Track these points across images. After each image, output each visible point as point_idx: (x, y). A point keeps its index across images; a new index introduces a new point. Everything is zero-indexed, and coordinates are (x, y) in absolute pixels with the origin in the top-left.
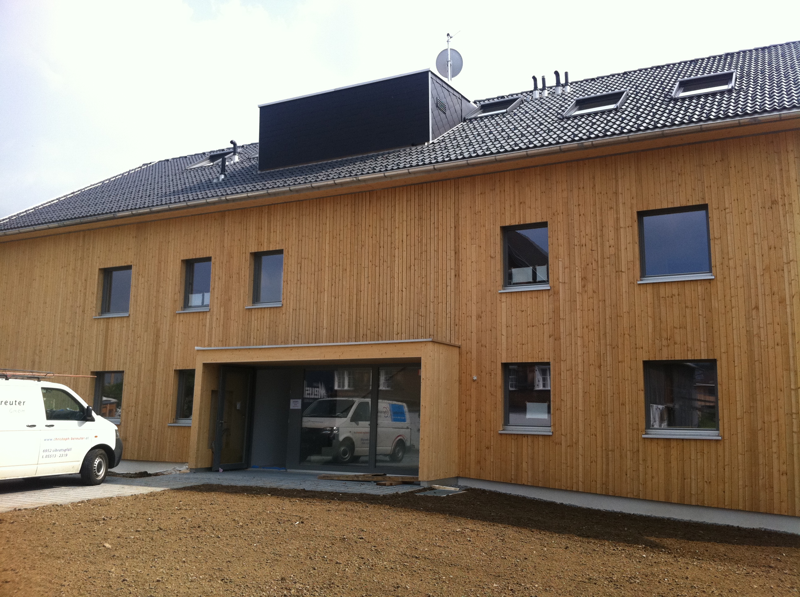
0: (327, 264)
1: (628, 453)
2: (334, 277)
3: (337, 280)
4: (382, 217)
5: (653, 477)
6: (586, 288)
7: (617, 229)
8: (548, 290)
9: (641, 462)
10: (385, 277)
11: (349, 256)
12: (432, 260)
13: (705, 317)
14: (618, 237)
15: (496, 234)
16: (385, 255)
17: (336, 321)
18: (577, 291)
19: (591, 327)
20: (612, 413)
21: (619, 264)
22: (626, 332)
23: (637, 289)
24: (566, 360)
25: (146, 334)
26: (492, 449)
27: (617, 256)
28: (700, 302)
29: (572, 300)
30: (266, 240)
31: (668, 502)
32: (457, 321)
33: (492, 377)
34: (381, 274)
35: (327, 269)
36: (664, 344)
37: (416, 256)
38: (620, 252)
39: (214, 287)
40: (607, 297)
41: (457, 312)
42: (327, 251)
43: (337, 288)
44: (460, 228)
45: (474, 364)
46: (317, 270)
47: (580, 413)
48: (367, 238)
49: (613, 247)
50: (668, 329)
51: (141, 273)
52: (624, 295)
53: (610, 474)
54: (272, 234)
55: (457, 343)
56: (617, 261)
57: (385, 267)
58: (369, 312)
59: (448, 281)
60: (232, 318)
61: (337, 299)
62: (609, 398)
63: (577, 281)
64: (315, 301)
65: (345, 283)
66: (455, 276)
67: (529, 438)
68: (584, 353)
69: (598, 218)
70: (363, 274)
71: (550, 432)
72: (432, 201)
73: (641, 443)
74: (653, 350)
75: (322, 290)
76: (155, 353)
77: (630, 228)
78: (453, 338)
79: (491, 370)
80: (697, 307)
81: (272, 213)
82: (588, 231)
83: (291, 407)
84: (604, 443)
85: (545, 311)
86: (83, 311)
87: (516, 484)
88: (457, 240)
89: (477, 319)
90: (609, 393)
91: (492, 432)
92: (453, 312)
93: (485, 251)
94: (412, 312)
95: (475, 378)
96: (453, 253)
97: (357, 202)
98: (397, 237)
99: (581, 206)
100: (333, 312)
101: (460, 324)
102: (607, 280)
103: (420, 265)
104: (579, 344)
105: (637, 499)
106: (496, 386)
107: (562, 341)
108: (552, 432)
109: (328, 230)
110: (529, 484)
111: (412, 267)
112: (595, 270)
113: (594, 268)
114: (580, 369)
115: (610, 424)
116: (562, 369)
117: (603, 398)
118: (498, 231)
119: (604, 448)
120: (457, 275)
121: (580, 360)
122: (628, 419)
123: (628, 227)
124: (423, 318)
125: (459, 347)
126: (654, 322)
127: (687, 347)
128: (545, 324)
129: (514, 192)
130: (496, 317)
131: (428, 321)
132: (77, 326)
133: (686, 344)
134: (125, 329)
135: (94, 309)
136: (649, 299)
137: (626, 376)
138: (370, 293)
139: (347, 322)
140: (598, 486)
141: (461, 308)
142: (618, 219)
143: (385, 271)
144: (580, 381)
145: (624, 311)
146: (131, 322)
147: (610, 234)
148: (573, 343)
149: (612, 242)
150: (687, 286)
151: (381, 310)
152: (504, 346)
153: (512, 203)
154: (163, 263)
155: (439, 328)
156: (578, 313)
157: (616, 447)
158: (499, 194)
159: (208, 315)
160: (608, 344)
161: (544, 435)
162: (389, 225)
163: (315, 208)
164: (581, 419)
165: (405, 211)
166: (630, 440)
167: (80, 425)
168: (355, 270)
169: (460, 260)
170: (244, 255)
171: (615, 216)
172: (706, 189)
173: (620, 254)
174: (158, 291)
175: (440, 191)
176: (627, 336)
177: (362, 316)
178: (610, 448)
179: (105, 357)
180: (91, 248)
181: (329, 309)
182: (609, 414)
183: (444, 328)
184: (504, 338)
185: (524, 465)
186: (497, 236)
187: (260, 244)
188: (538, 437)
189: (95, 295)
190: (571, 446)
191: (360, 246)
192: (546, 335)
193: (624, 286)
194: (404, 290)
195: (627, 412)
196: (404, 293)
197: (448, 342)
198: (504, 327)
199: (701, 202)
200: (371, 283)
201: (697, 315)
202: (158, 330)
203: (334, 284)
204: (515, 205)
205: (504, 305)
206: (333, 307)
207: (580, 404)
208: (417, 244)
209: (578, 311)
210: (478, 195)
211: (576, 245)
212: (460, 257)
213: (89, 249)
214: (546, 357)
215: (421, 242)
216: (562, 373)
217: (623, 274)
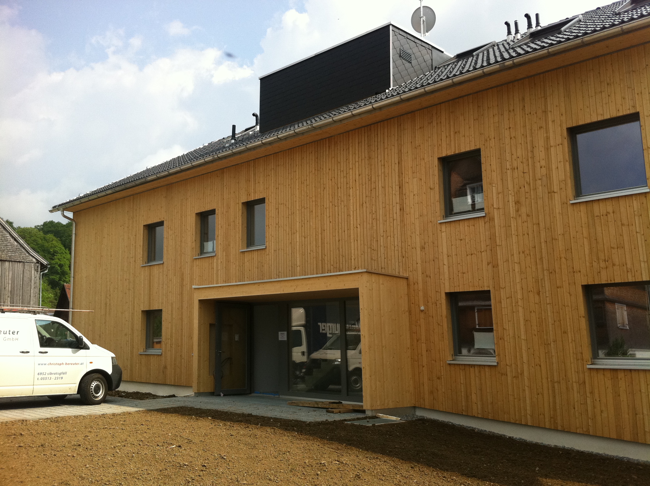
0: (298, 208)
1: (574, 384)
2: (303, 219)
3: (306, 221)
4: (339, 160)
5: (602, 412)
6: (520, 212)
7: (547, 149)
8: (484, 216)
9: (588, 395)
10: (343, 216)
11: (314, 199)
12: (380, 196)
13: (643, 234)
14: (548, 158)
15: (434, 166)
16: (342, 195)
17: (306, 259)
18: (511, 216)
19: (527, 252)
20: (554, 342)
21: (550, 184)
22: (563, 256)
23: (570, 209)
24: (505, 288)
25: (175, 277)
26: (443, 379)
27: (549, 176)
28: (637, 218)
29: (507, 226)
30: (252, 191)
31: (620, 440)
32: (404, 253)
33: (438, 307)
34: (340, 214)
35: (298, 212)
36: (602, 266)
37: (367, 193)
38: (551, 172)
39: (218, 234)
40: (540, 219)
41: (403, 244)
42: (298, 196)
43: (306, 229)
44: (403, 162)
45: (421, 294)
46: (290, 213)
47: (523, 343)
48: (327, 180)
49: (544, 167)
50: (606, 249)
51: (170, 227)
52: (558, 216)
53: (558, 407)
54: (257, 185)
55: (405, 275)
56: (548, 182)
57: (343, 207)
58: (332, 250)
59: (395, 215)
60: (232, 261)
61: (306, 239)
62: (550, 326)
63: (511, 206)
64: (290, 241)
65: (311, 224)
66: (400, 209)
67: (476, 368)
68: (522, 279)
69: (529, 139)
70: (325, 213)
71: (495, 362)
72: (379, 140)
73: (586, 374)
74: (591, 273)
75: (295, 231)
76: (182, 294)
77: (560, 146)
78: (401, 270)
79: (437, 300)
80: (634, 225)
81: (257, 166)
82: (519, 154)
83: (280, 339)
84: (549, 374)
85: (482, 239)
86: (135, 261)
87: (467, 416)
88: (401, 175)
89: (421, 251)
90: (550, 320)
91: (441, 362)
92: (400, 245)
93: (425, 183)
94: (366, 247)
95: (422, 308)
96: (398, 188)
97: (319, 149)
98: (351, 177)
99: (511, 129)
100: (304, 251)
101: (407, 255)
102: (540, 202)
103: (371, 202)
104: (517, 270)
105: (586, 434)
106: (442, 316)
107: (500, 267)
108: (497, 363)
109: (297, 177)
110: (480, 416)
111: (364, 205)
112: (527, 193)
113: (526, 191)
114: (519, 296)
115: (553, 354)
116: (502, 297)
117: (544, 326)
118: (436, 162)
119: (549, 380)
120: (402, 209)
121: (518, 287)
122: (571, 349)
123: (559, 145)
124: (375, 251)
125: (407, 279)
126: (590, 244)
127: (627, 268)
128: (483, 251)
129: (449, 123)
130: (438, 247)
131: (379, 255)
132: (131, 273)
133: (625, 264)
134: (161, 274)
135: (141, 259)
136: (583, 219)
137: (566, 303)
138: (331, 231)
139: (315, 259)
140: (547, 420)
141: (406, 240)
142: (548, 138)
143: (343, 210)
144: (521, 310)
145: (559, 233)
146: (165, 268)
147: (540, 154)
148: (511, 270)
149: (543, 163)
150: (622, 202)
151: (341, 246)
152: (447, 276)
153: (448, 134)
154: (183, 217)
155: (389, 261)
156: (514, 238)
157: (561, 379)
158: (436, 127)
159: (215, 258)
160: (545, 268)
161: (490, 365)
162: (345, 167)
163: (287, 158)
164: (524, 348)
165: (357, 152)
166: (575, 372)
167: (74, 353)
168: (319, 211)
169: (404, 194)
170: (238, 205)
171: (545, 135)
172: (636, 95)
173: (551, 174)
174: (181, 241)
175: (386, 130)
176: (563, 259)
177: (326, 254)
178: (556, 379)
179: (150, 298)
180: (138, 209)
181: (301, 249)
182: (552, 343)
183: (393, 261)
184: (446, 267)
185: (474, 396)
186: (435, 167)
187: (248, 194)
188: (484, 367)
189: (142, 247)
190: (516, 377)
191: (322, 189)
192: (485, 263)
193: (557, 207)
194: (358, 226)
195: (570, 341)
196: (359, 229)
197: (397, 274)
198: (445, 256)
199: (632, 111)
200: (332, 222)
201: (635, 233)
202: (183, 274)
203: (303, 225)
204: (450, 135)
205: (444, 234)
206: (303, 247)
207: (523, 333)
208: (367, 183)
209: (514, 236)
210: (418, 130)
211: (508, 169)
212: (404, 192)
213: (136, 210)
214: (485, 284)
215: (370, 180)
216: (502, 301)
217: (556, 194)
